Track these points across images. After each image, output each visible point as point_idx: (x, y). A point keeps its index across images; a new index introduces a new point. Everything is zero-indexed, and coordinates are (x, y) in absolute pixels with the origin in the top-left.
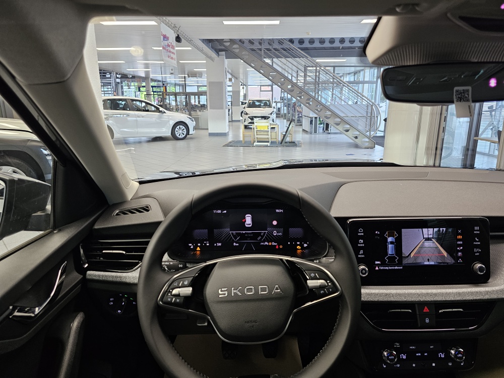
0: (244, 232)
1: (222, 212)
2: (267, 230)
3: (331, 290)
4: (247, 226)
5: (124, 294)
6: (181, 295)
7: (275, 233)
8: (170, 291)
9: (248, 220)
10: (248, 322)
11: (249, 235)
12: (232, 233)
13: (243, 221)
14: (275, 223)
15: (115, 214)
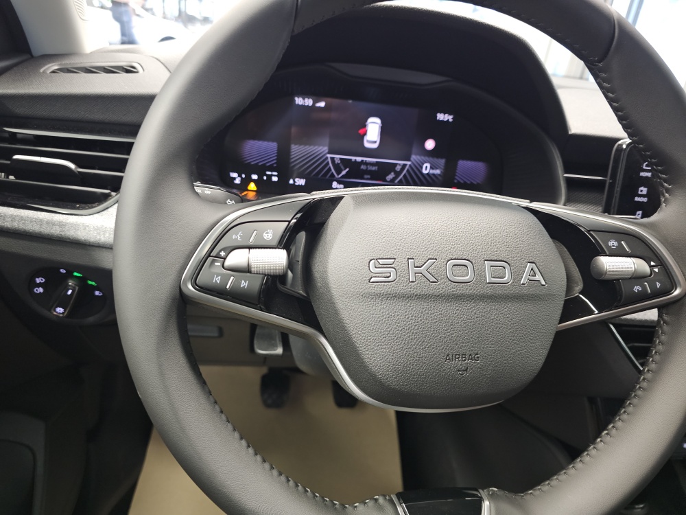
0: (359, 159)
1: (314, 103)
2: (409, 160)
3: (658, 285)
4: (367, 145)
5: (71, 269)
6: (253, 270)
7: (426, 169)
8: (218, 256)
9: (373, 130)
10: (455, 357)
11: (370, 168)
12: (333, 159)
13: (361, 131)
14: (430, 144)
15: (49, 72)
